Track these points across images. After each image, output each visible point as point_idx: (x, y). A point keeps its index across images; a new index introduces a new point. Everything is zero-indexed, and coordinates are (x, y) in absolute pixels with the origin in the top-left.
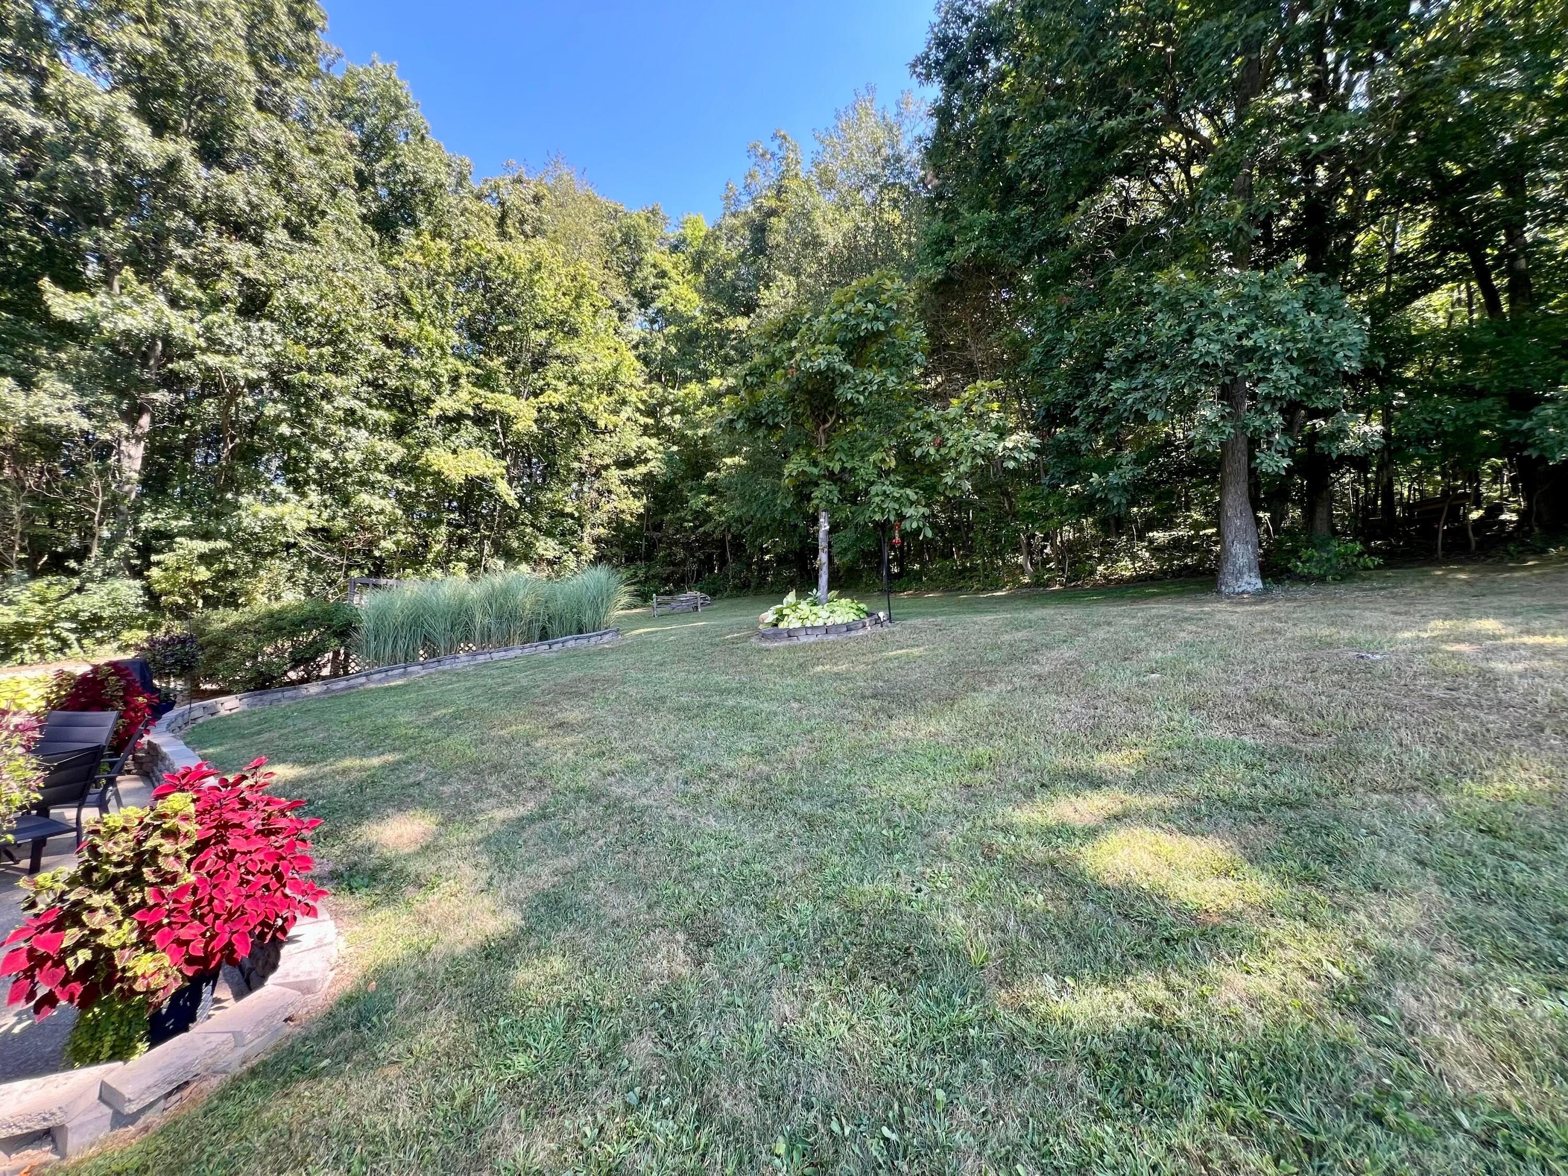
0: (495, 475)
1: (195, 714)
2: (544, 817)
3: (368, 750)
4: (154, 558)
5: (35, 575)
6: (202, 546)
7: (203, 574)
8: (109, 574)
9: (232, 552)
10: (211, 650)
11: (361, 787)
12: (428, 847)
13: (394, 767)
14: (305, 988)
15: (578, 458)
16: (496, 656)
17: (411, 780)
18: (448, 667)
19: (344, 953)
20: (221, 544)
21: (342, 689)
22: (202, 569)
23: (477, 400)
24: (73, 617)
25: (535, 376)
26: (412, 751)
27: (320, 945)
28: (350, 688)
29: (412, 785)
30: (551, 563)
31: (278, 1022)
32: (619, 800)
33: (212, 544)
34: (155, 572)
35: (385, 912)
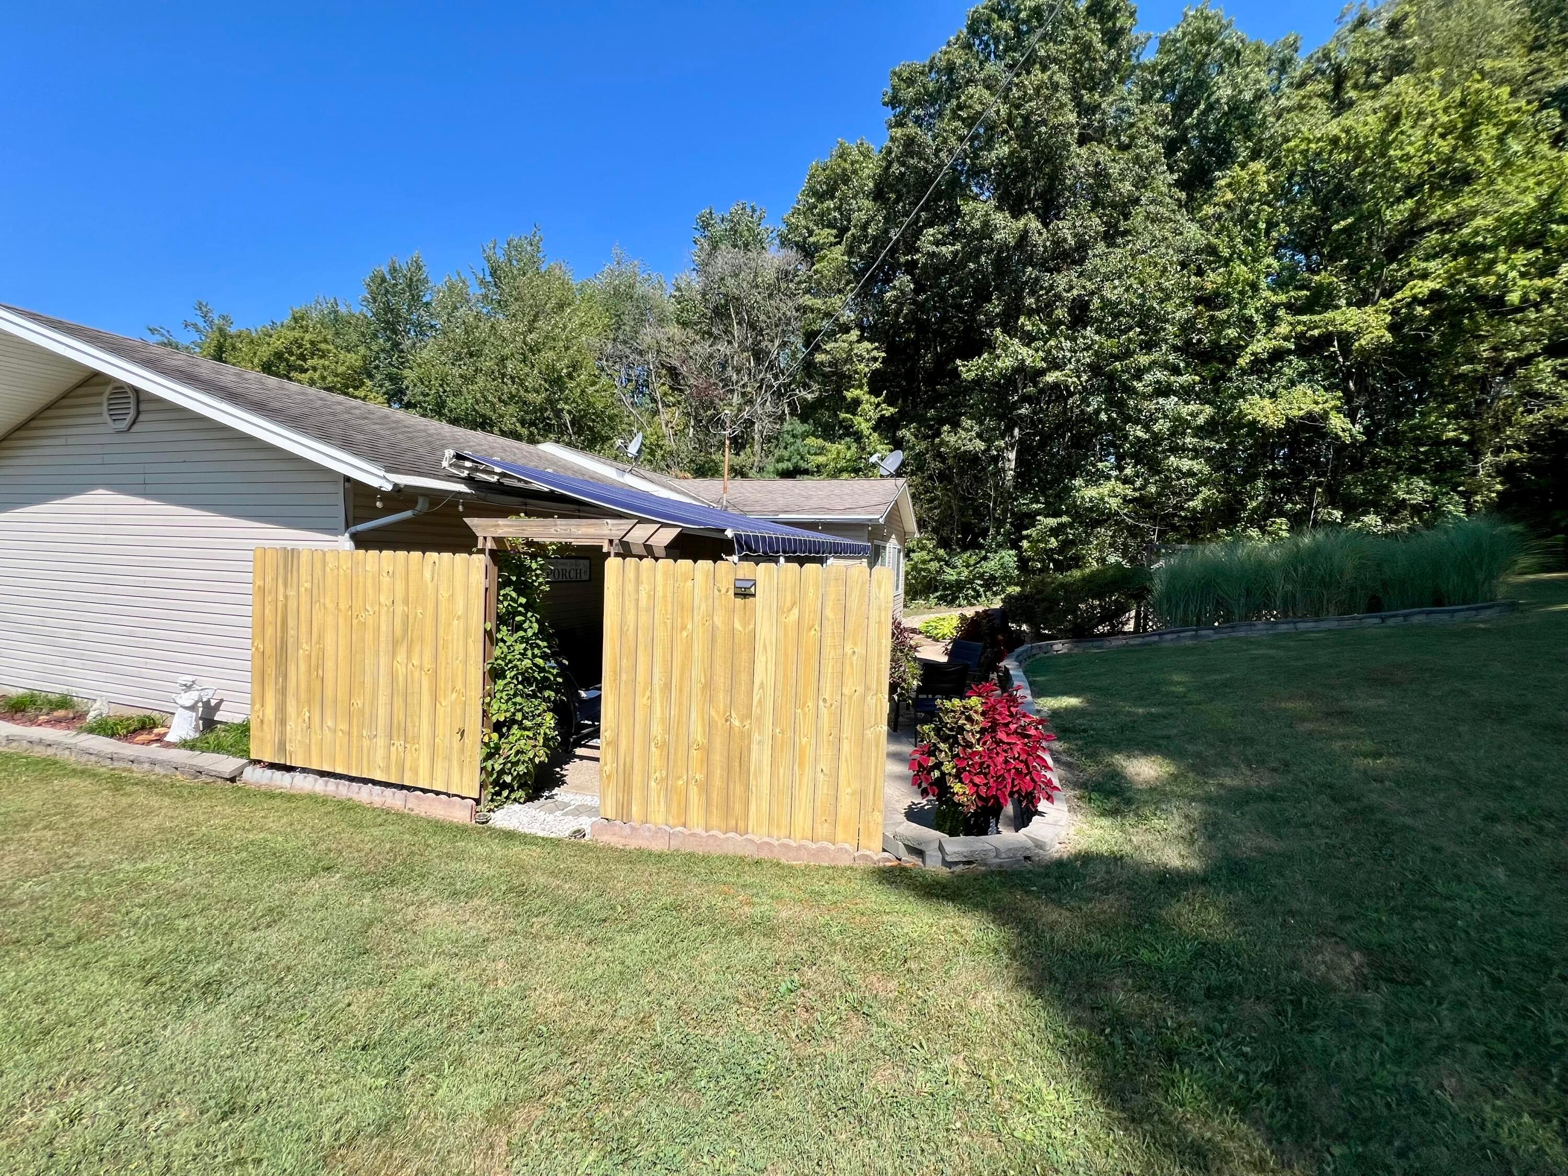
0: (1326, 413)
1: (1034, 651)
2: (1273, 798)
3: (1139, 700)
4: (1024, 533)
5: (964, 549)
6: (1052, 522)
7: (1053, 543)
8: (1000, 546)
9: (1071, 525)
10: (1045, 604)
11: (1122, 727)
12: (1155, 789)
13: (1153, 718)
14: (1039, 845)
15: (1472, 358)
16: (1301, 626)
17: (1165, 732)
18: (1242, 634)
19: (1071, 836)
20: (1065, 519)
21: (1139, 645)
22: (1053, 540)
23: (1299, 328)
24: (981, 576)
25: (1394, 266)
26: (1171, 709)
27: (1055, 824)
28: (1146, 644)
29: (1163, 737)
30: (1417, 510)
31: (1020, 855)
32: (1371, 809)
33: (1059, 520)
34: (1025, 544)
35: (1106, 822)
